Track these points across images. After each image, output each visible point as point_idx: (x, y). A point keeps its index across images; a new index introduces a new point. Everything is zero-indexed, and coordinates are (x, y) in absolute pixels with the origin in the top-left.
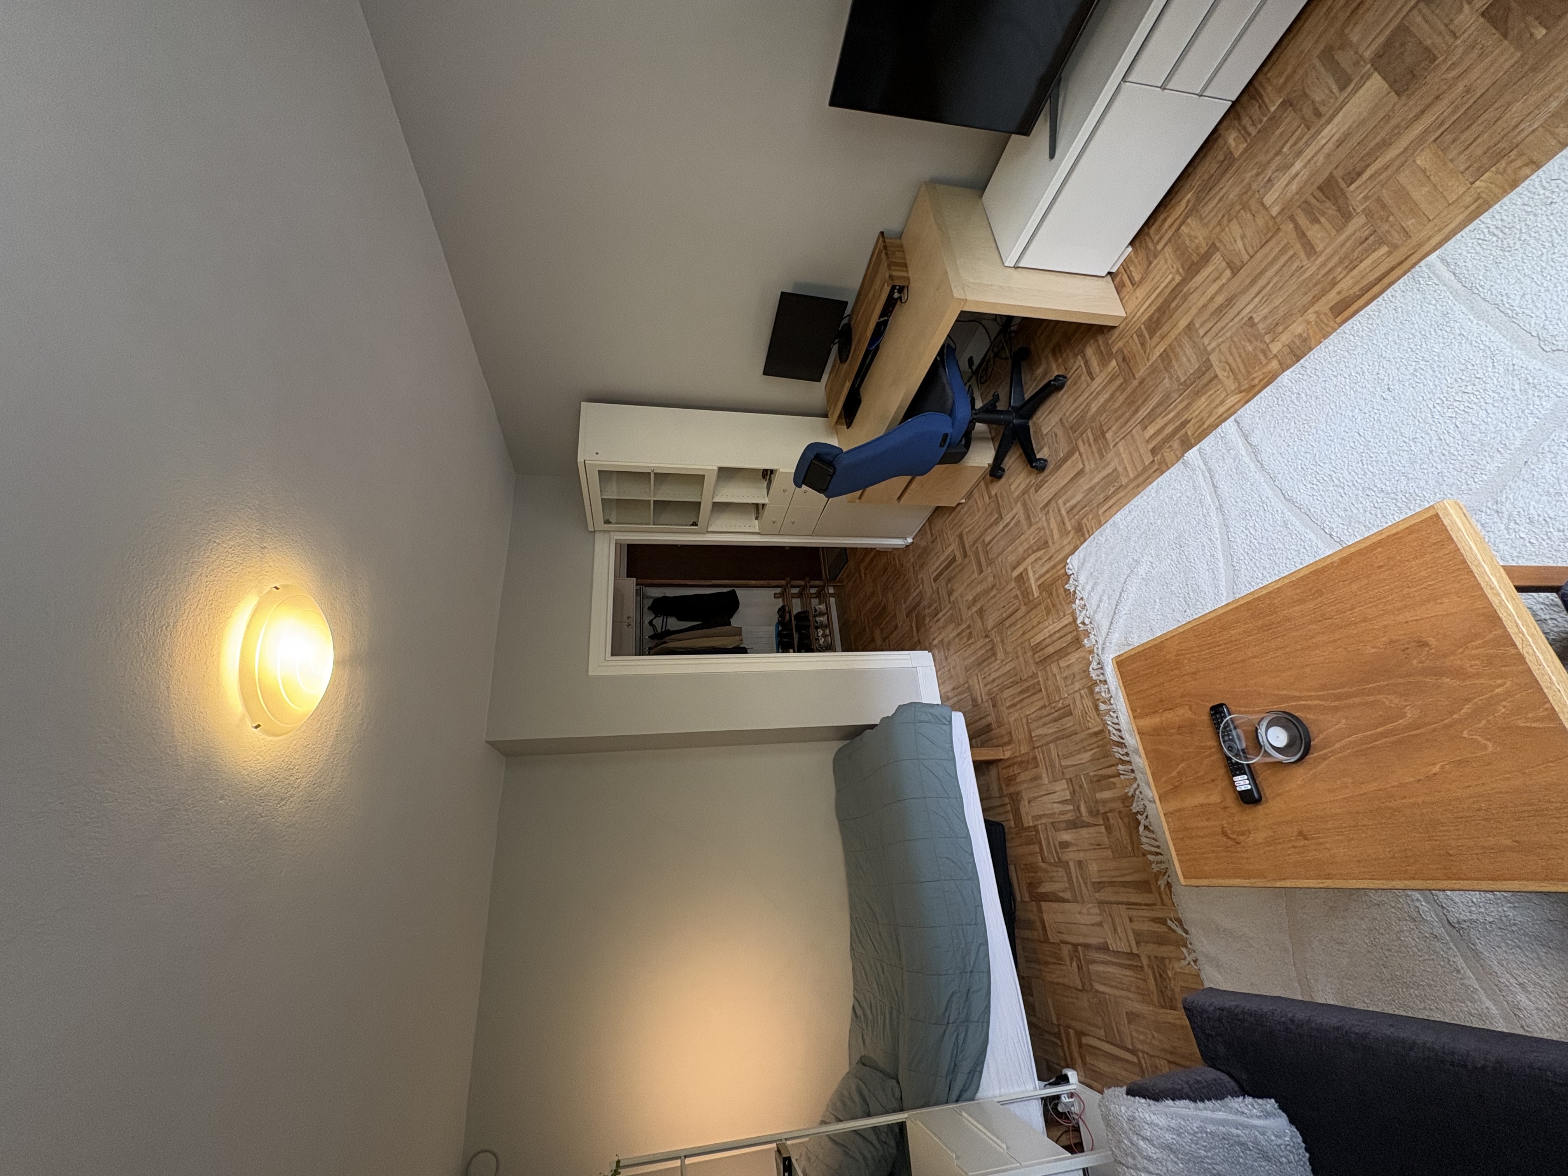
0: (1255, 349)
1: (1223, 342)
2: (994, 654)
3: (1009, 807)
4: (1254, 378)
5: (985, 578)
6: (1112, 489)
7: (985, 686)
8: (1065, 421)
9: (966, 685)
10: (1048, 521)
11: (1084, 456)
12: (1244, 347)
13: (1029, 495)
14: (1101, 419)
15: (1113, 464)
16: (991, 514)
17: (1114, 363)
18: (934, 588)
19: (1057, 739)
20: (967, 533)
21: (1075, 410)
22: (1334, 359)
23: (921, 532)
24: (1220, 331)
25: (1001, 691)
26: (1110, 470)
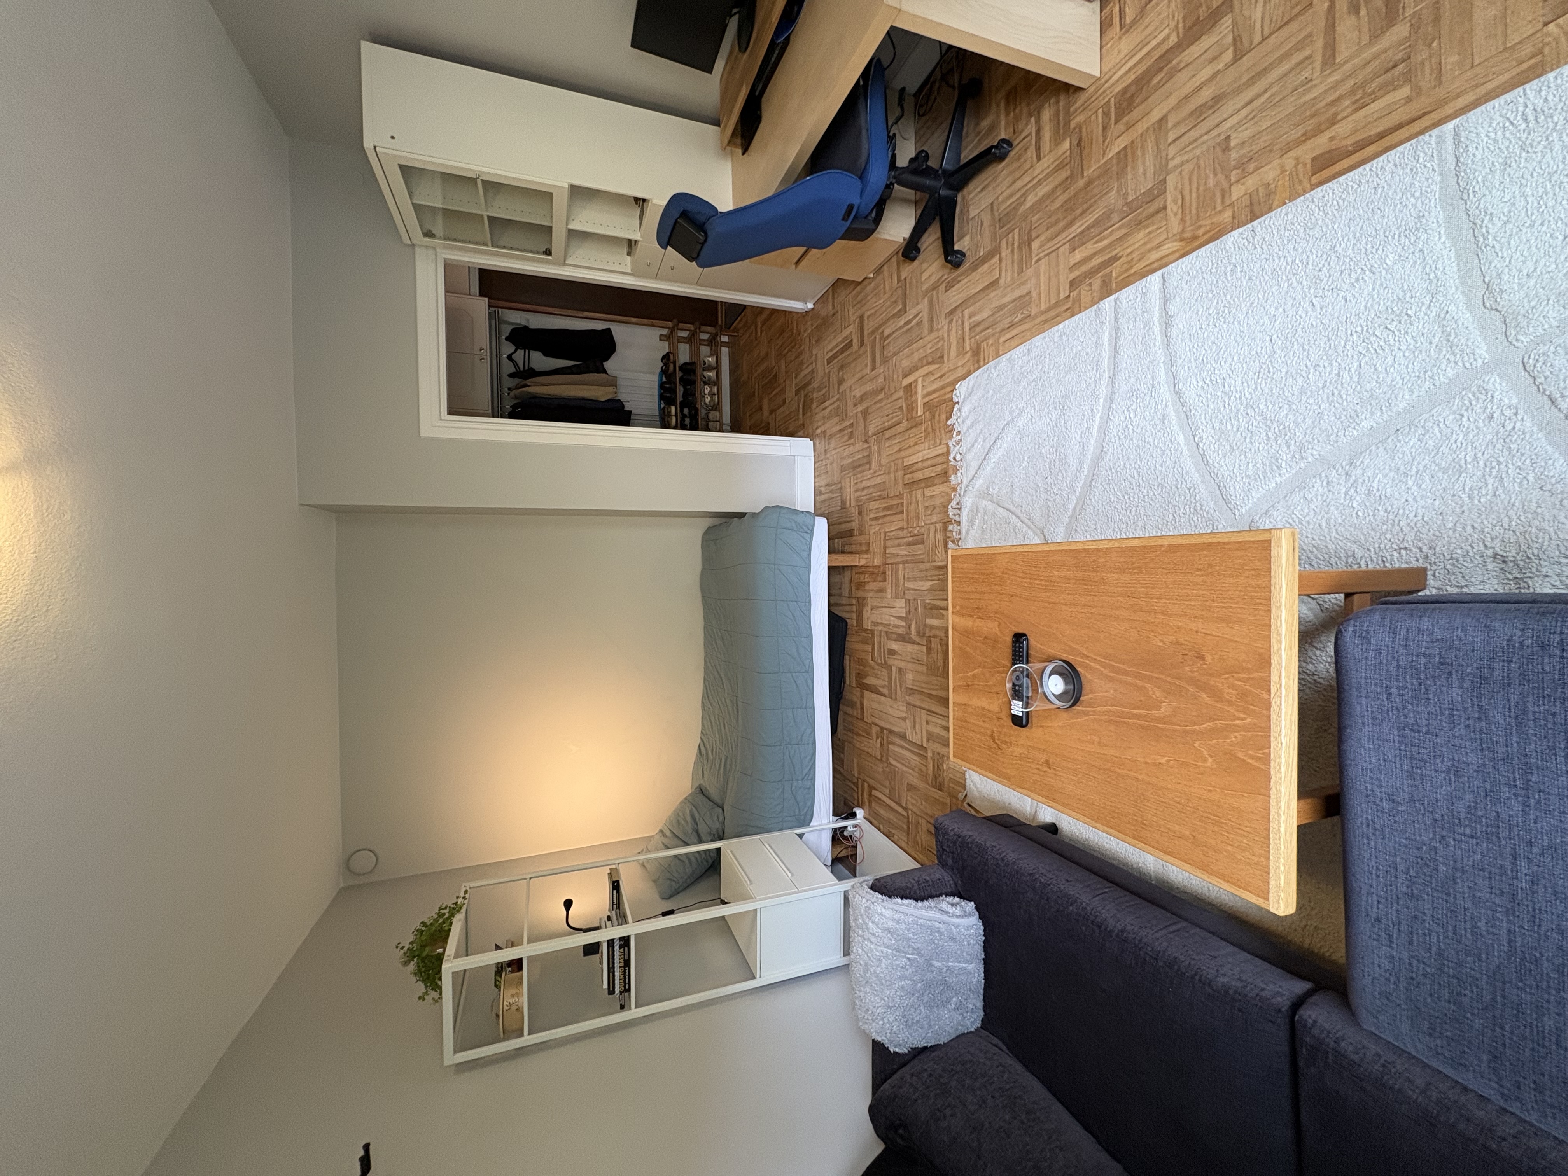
0: (1217, 184)
1: (1188, 161)
2: (869, 463)
3: (854, 608)
4: (1200, 227)
5: (876, 377)
6: (1020, 316)
7: (856, 491)
8: (995, 208)
9: (839, 485)
10: (949, 331)
11: (1004, 264)
12: (1207, 177)
13: (938, 293)
14: (1034, 219)
15: (1029, 286)
16: (895, 302)
17: (1066, 144)
18: (827, 371)
19: (907, 562)
20: (868, 317)
21: (1011, 196)
22: (1287, 234)
23: (823, 299)
24: (1190, 144)
25: (869, 500)
26: (1024, 292)
